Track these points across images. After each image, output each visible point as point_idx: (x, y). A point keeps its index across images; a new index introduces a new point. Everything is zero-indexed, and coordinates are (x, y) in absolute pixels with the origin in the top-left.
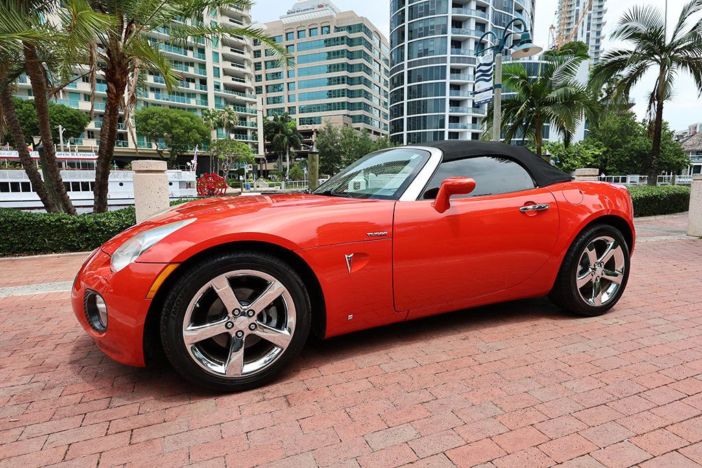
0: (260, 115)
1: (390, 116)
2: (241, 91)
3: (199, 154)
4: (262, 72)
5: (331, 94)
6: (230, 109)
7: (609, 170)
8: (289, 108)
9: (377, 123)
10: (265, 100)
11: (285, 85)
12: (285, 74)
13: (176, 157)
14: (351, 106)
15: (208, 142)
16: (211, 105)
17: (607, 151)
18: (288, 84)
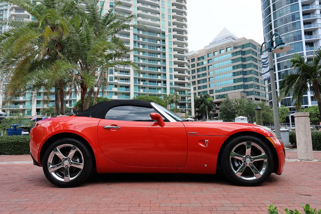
0: (192, 95)
1: (269, 90)
2: (183, 84)
4: (196, 74)
5: (235, 81)
6: (177, 94)
8: (210, 91)
9: (263, 95)
10: (197, 88)
11: (208, 79)
12: (207, 74)
14: (245, 87)
16: (168, 93)
18: (209, 78)
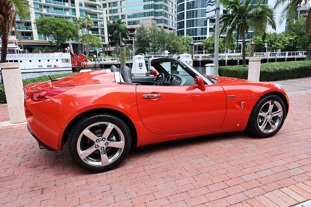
0: (105, 20)
1: (177, 19)
2: (94, 6)
3: (72, 43)
5: (145, 7)
6: (88, 17)
7: (298, 48)
8: (122, 16)
9: (171, 23)
10: (108, 12)
13: (60, 45)
14: (156, 14)
15: (77, 36)
16: (78, 15)
17: (297, 37)
18: (121, 1)
